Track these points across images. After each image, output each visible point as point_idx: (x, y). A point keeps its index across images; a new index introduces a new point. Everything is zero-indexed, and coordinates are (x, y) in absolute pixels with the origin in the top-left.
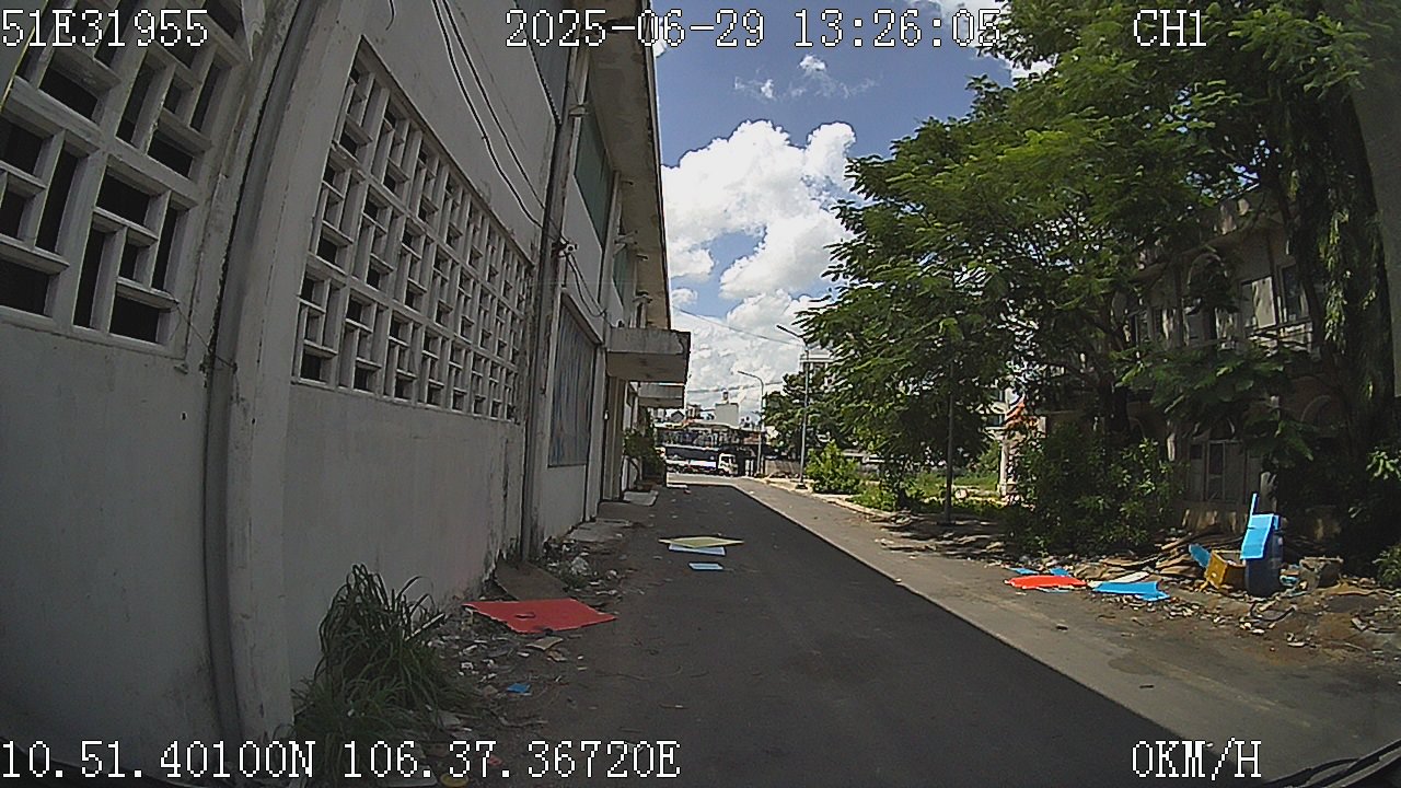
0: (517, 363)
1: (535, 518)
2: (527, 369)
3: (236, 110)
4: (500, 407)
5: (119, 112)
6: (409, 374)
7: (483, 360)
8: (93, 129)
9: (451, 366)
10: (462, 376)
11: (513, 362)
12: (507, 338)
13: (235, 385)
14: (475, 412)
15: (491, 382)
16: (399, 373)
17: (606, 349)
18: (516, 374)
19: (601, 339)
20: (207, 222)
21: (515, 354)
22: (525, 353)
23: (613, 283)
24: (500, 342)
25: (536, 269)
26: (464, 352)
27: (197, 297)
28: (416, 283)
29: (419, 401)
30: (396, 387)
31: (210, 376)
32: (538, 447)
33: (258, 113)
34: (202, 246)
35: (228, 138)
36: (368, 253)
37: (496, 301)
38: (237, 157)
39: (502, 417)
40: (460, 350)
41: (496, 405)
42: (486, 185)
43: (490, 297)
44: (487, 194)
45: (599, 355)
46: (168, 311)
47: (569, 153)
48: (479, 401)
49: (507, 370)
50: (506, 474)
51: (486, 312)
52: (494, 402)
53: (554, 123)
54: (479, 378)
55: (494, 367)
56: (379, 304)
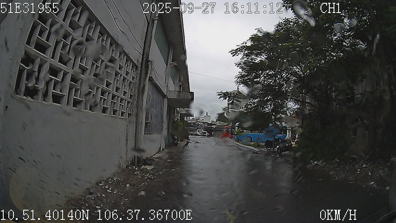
0: (133, 98)
2: (136, 101)
4: (125, 113)
6: (80, 99)
7: (117, 97)
9: (101, 97)
10: (107, 101)
11: (130, 98)
12: (128, 90)
14: (113, 115)
15: (120, 105)
16: (74, 98)
17: (167, 97)
18: (132, 103)
19: (166, 94)
21: (131, 96)
22: (135, 96)
23: (170, 77)
24: (124, 91)
25: (139, 68)
26: (108, 92)
28: (84, 66)
29: (85, 109)
30: (73, 103)
37: (122, 77)
39: (126, 117)
40: (106, 92)
41: (123, 113)
42: (116, 35)
43: (120, 74)
44: (117, 38)
45: (165, 99)
47: (152, 31)
48: (115, 112)
49: (128, 101)
50: (127, 136)
51: (118, 80)
52: (122, 111)
53: (147, 21)
54: (115, 103)
55: (122, 100)
56: (64, 70)
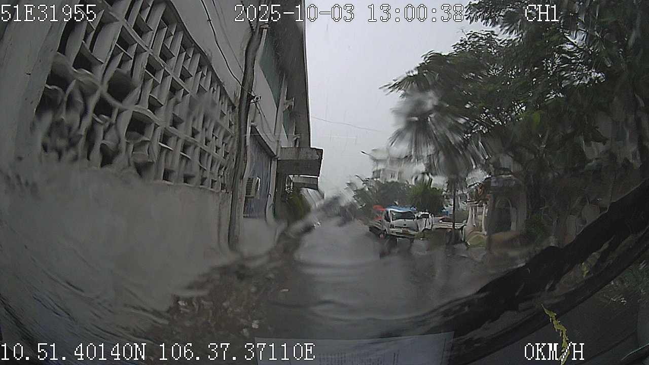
11: (224, 158)
21: (226, 154)
32: (238, 206)
45: (273, 162)
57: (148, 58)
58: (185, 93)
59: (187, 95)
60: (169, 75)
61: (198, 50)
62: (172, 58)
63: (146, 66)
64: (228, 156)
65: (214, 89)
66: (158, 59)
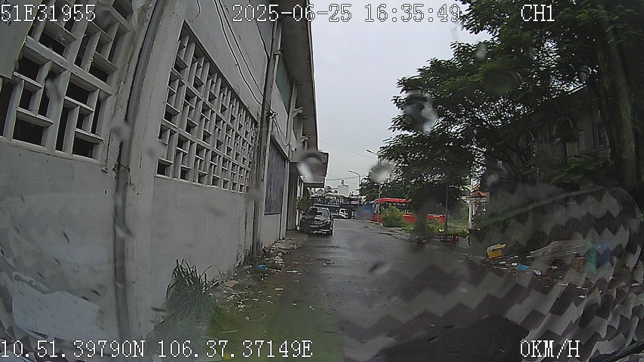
1: (258, 238)
2: (255, 170)
3: (129, 52)
4: (244, 187)
5: (75, 53)
6: (204, 172)
7: (236, 166)
8: (64, 61)
9: (223, 168)
10: (227, 173)
11: (249, 167)
12: (247, 155)
13: (129, 178)
14: (233, 190)
15: (240, 176)
16: (199, 172)
17: (289, 161)
18: (250, 173)
19: (288, 156)
20: (116, 104)
21: (250, 163)
22: (255, 163)
23: (292, 130)
24: (243, 157)
25: (259, 125)
26: (228, 162)
27: (112, 138)
28: (207, 131)
29: (209, 184)
30: (198, 179)
31: (118, 174)
32: (260, 206)
33: (138, 54)
34: (113, 114)
35: (125, 65)
36: (186, 118)
37: (242, 139)
38: (129, 74)
39: (244, 192)
40: (226, 161)
41: (241, 186)
42: (238, 86)
43: (239, 137)
44: (238, 91)
45: (287, 163)
46: (98, 144)
47: (274, 71)
48: (234, 184)
49: (247, 170)
51: (237, 144)
53: (267, 58)
54: (234, 174)
55: (241, 168)
56: (191, 141)
57: (203, 105)
58: (224, 122)
59: (225, 124)
60: (214, 112)
61: (230, 88)
62: (215, 99)
63: (202, 111)
64: (251, 165)
65: (241, 115)
66: (208, 103)
